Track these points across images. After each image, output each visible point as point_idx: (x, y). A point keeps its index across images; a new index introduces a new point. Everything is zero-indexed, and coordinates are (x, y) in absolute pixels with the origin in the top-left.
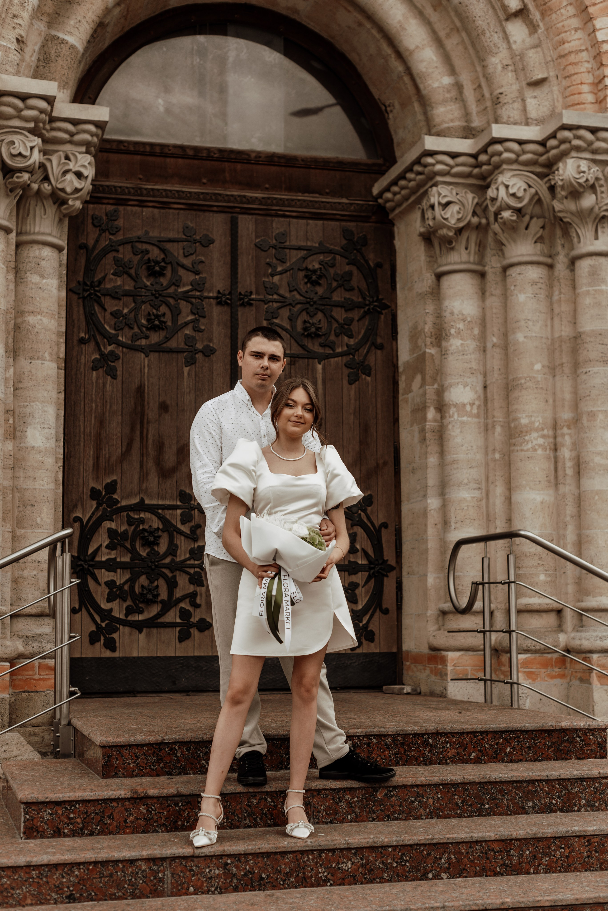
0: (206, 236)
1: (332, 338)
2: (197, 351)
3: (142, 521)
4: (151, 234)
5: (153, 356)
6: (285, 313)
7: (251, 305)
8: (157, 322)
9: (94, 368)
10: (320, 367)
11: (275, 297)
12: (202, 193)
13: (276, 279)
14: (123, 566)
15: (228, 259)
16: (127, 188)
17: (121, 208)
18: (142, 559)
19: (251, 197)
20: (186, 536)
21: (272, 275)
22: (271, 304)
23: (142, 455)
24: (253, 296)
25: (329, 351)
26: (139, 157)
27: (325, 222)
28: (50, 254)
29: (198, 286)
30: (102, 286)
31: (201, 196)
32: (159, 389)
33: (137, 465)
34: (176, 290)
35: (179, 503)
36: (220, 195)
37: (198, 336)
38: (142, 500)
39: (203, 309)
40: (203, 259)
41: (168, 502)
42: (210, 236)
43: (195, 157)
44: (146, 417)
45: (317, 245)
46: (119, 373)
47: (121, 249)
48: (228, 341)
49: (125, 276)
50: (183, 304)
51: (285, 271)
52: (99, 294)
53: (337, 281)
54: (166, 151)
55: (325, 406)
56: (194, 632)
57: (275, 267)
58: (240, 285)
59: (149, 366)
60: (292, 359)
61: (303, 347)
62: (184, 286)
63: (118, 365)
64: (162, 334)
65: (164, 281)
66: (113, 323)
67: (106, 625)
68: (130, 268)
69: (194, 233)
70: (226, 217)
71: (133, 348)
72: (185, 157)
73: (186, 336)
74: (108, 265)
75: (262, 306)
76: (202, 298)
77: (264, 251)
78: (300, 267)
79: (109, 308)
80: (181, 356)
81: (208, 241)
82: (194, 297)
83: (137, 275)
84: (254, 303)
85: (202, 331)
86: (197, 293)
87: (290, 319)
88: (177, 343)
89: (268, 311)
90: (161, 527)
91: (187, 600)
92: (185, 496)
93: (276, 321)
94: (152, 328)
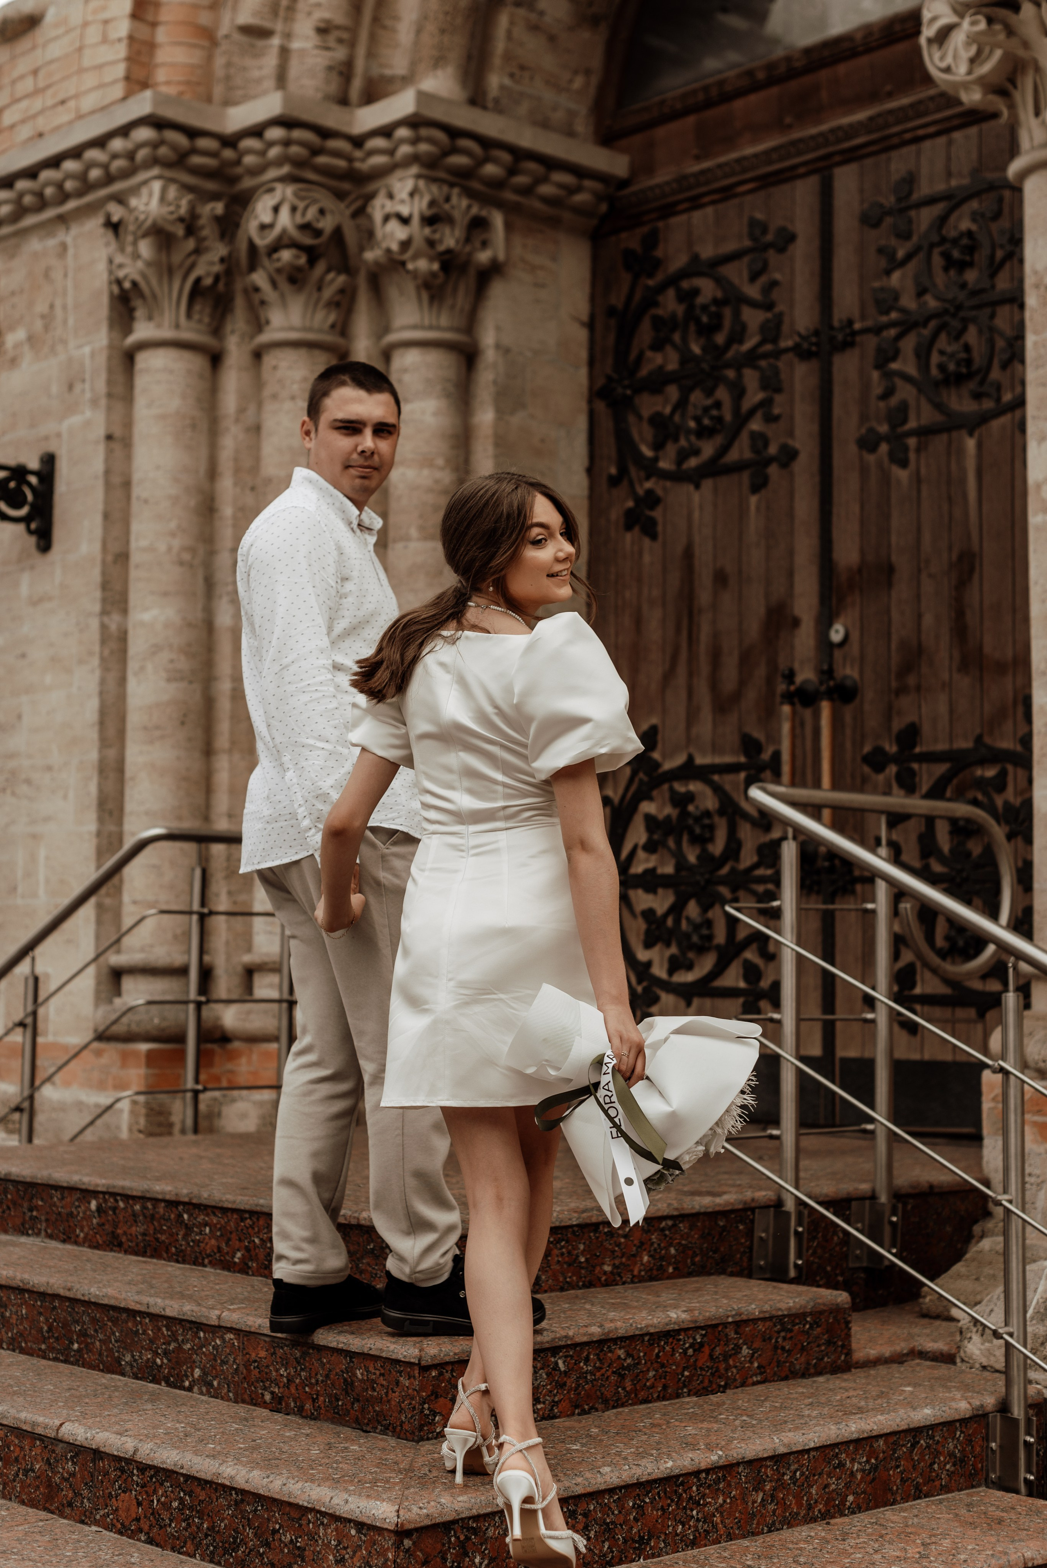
0: (782, 231)
1: (995, 374)
2: (770, 461)
3: (690, 797)
4: (703, 256)
5: (708, 484)
6: (908, 344)
7: (852, 344)
8: (706, 422)
9: (629, 527)
10: (971, 444)
11: (894, 315)
12: (775, 149)
13: (896, 277)
14: (666, 882)
15: (817, 265)
16: (667, 183)
17: (661, 224)
18: (690, 868)
19: (851, 126)
20: (754, 823)
21: (888, 272)
22: (885, 334)
23: (691, 674)
24: (857, 326)
25: (988, 404)
26: (691, 120)
27: (985, 126)
28: (418, 358)
29: (771, 331)
30: (638, 375)
31: (774, 156)
32: (715, 546)
33: (683, 694)
34: (736, 352)
35: (743, 759)
36: (801, 140)
37: (770, 430)
38: (691, 759)
39: (778, 374)
40: (777, 276)
41: (728, 759)
42: (790, 228)
43: (771, 82)
44: (696, 603)
45: (966, 181)
46: (660, 528)
47: (661, 298)
48: (815, 428)
49: (668, 348)
50: (748, 373)
51: (909, 257)
52: (629, 392)
53: (1002, 246)
55: (981, 526)
56: (765, 1006)
57: (892, 255)
58: (836, 311)
59: (701, 507)
60: (923, 438)
61: (939, 407)
62: (749, 339)
63: (657, 514)
64: (719, 440)
65: (720, 339)
66: (650, 439)
67: (644, 989)
68: (673, 330)
69: (765, 230)
70: (813, 181)
71: (678, 476)
72: (755, 87)
73: (754, 436)
74: (645, 333)
75: (871, 342)
76: (778, 354)
77: (876, 225)
78: (935, 238)
79: (646, 413)
80: (746, 476)
81: (787, 239)
82: (765, 356)
83: (684, 339)
84: (858, 339)
85: (776, 419)
86: (768, 347)
87: (918, 355)
88: (741, 451)
89: (879, 350)
90: (717, 806)
91: (754, 946)
92: (750, 746)
93: (894, 366)
94: (703, 433)
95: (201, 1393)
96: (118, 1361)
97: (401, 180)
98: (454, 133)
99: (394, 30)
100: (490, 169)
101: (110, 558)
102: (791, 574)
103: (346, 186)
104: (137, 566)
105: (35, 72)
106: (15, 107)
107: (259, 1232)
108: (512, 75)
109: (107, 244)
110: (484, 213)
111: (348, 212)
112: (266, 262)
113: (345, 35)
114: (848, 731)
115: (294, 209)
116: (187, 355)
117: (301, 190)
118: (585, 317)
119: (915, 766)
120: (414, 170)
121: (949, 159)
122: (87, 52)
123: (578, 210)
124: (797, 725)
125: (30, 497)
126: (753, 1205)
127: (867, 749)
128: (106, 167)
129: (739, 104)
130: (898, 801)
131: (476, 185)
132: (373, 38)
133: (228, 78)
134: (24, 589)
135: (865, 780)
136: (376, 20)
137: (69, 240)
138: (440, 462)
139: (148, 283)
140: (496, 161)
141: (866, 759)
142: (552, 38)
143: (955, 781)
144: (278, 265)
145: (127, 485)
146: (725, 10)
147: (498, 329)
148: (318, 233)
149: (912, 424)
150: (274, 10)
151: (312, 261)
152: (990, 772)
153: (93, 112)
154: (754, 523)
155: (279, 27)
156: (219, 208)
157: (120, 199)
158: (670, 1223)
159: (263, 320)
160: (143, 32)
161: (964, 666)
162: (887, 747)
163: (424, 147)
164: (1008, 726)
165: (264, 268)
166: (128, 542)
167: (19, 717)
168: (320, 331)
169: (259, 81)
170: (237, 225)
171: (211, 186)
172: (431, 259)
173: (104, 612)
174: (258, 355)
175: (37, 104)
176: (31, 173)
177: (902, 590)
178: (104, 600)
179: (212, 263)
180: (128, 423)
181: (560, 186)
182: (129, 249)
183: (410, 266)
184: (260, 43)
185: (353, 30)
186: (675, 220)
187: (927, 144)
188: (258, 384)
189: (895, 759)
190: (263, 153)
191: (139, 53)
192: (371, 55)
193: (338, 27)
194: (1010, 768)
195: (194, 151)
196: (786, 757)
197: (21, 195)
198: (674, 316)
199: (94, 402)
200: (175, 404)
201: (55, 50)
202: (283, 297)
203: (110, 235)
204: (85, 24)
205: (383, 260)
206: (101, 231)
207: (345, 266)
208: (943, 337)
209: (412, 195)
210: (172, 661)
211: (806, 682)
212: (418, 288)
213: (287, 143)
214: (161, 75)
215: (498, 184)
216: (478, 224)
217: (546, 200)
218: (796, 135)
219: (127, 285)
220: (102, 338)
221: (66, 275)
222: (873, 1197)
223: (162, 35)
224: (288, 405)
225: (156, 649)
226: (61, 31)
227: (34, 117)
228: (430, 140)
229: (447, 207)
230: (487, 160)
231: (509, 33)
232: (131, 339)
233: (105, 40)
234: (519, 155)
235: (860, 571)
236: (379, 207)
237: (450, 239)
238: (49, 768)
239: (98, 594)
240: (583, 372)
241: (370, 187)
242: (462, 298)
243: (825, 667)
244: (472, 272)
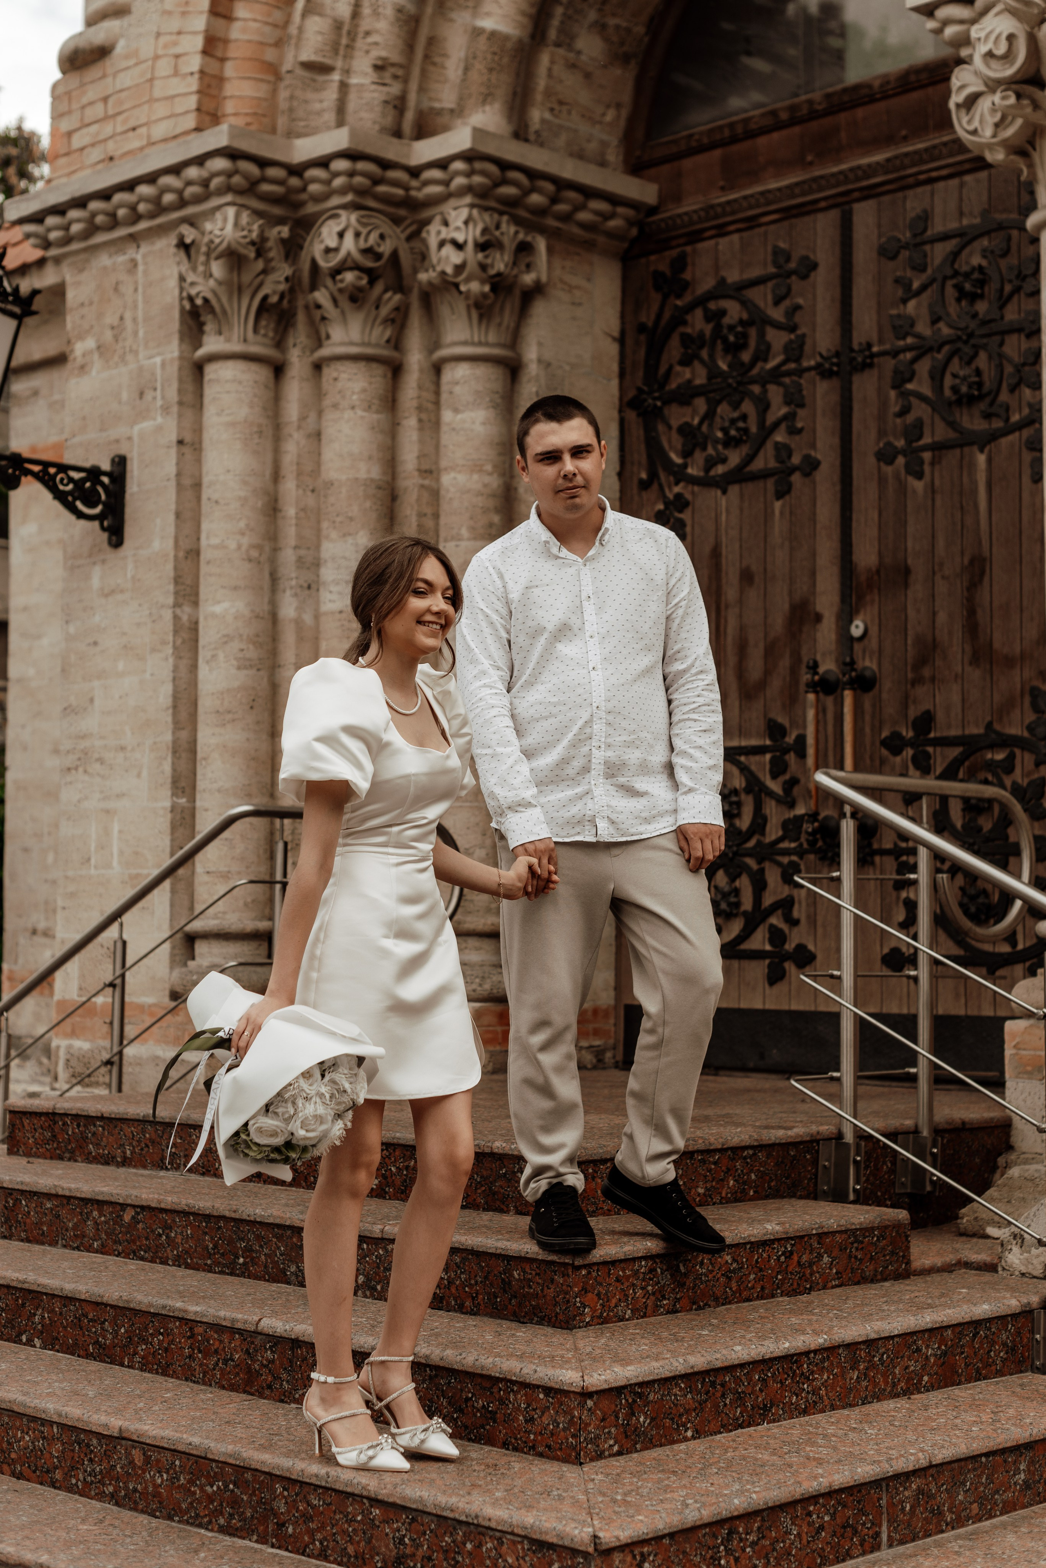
0: (804, 259)
1: (1004, 396)
2: (793, 470)
4: (730, 280)
5: (734, 490)
6: (924, 367)
7: (871, 366)
8: (733, 432)
10: (981, 459)
11: (910, 340)
12: (797, 184)
13: (911, 305)
15: (837, 292)
16: (695, 211)
17: (688, 249)
19: (869, 165)
20: (779, 800)
21: (905, 301)
22: (901, 356)
24: (875, 349)
25: (998, 424)
26: (717, 153)
28: (468, 372)
29: (795, 351)
30: (667, 388)
31: (797, 191)
32: (741, 547)
34: (762, 368)
35: (768, 742)
36: (822, 177)
37: (794, 442)
39: (800, 391)
40: (800, 301)
41: (754, 742)
42: (812, 257)
43: (793, 122)
44: (723, 598)
45: (977, 221)
46: (688, 530)
47: (689, 318)
48: (836, 441)
49: (696, 363)
50: (772, 389)
51: (924, 288)
52: (659, 404)
53: (1010, 281)
54: (753, 126)
55: (991, 533)
56: (789, 966)
57: (908, 286)
58: (855, 334)
59: (728, 511)
60: (937, 453)
61: (952, 425)
62: (774, 357)
63: (686, 517)
64: (745, 449)
65: (746, 357)
66: (679, 447)
68: (701, 347)
69: (788, 259)
70: (834, 215)
71: (706, 482)
72: (779, 126)
73: (778, 446)
74: (674, 349)
75: (889, 363)
76: (800, 372)
77: (893, 258)
78: (949, 272)
79: (675, 423)
80: (770, 483)
81: (809, 267)
82: (789, 374)
83: (712, 356)
84: (876, 360)
85: (800, 431)
86: (792, 366)
87: (932, 378)
88: (765, 460)
89: (896, 371)
90: (744, 785)
91: (780, 912)
92: (775, 730)
93: (910, 386)
94: (730, 442)
95: (365, 1296)
96: (284, 1271)
97: (455, 209)
98: (504, 165)
99: (443, 67)
100: (535, 198)
101: (181, 554)
102: (813, 574)
103: (402, 212)
104: (208, 563)
105: (105, 99)
106: (85, 131)
107: (395, 1161)
108: (552, 110)
109: (178, 263)
110: (529, 239)
111: (403, 236)
112: (329, 282)
113: (400, 72)
114: (867, 718)
115: (357, 235)
116: (254, 367)
117: (363, 217)
118: (616, 334)
119: (930, 749)
120: (468, 199)
121: (961, 200)
122: (157, 83)
123: (611, 235)
124: (821, 711)
125: (103, 497)
126: (818, 1137)
127: (885, 734)
128: (180, 193)
129: (762, 141)
130: (914, 782)
131: (522, 213)
132: (424, 73)
133: (291, 110)
134: (96, 582)
135: (883, 761)
136: (426, 57)
137: (139, 257)
138: (489, 467)
139: (219, 300)
140: (540, 191)
141: (884, 743)
142: (588, 76)
143: (967, 764)
144: (340, 285)
145: (197, 486)
146: (749, 54)
147: (540, 344)
148: (378, 256)
149: (927, 440)
150: (335, 48)
151: (372, 282)
152: (1000, 756)
153: (165, 140)
154: (778, 526)
155: (339, 63)
156: (285, 231)
157: (191, 222)
158: (751, 1152)
159: (323, 335)
160: (213, 67)
161: (975, 660)
162: (904, 733)
163: (477, 179)
164: (1016, 714)
165: (326, 287)
166: (198, 539)
167: (92, 700)
168: (377, 345)
169: (319, 113)
170: (301, 247)
171: (277, 211)
172: (483, 282)
173: (177, 605)
174: (318, 367)
175: (108, 129)
176: (105, 195)
177: (917, 589)
178: (176, 593)
179: (279, 282)
180: (198, 429)
181: (597, 213)
182: (201, 268)
183: (463, 288)
184: (321, 78)
185: (407, 67)
186: (700, 246)
187: (941, 185)
188: (319, 394)
189: (911, 743)
190: (328, 182)
191: (209, 86)
192: (422, 89)
193: (393, 65)
194: (1018, 752)
195: (264, 179)
196: (810, 740)
197: (94, 215)
198: (701, 334)
199: (166, 409)
200: (243, 412)
201: (126, 80)
202: (343, 313)
203: (182, 254)
204: (157, 57)
205: (436, 281)
206: (173, 250)
207: (400, 286)
208: (956, 360)
209: (466, 223)
210: (242, 650)
211: (827, 672)
212: (468, 307)
213: (351, 174)
214: (229, 107)
215: (542, 212)
216: (524, 249)
217: (583, 226)
218: (817, 173)
219: (199, 302)
220: (173, 349)
221: (136, 290)
222: (916, 1131)
223: (230, 70)
224: (348, 414)
225: (227, 639)
226: (132, 62)
227: (105, 140)
228: (483, 173)
229: (497, 233)
230: (533, 190)
231: (550, 70)
232: (201, 352)
233: (176, 73)
234: (561, 184)
235: (878, 572)
236: (434, 234)
237: (500, 263)
238: (123, 748)
239: (171, 587)
240: (615, 383)
241: (425, 214)
242: (508, 318)
243: (848, 660)
244: (517, 293)
